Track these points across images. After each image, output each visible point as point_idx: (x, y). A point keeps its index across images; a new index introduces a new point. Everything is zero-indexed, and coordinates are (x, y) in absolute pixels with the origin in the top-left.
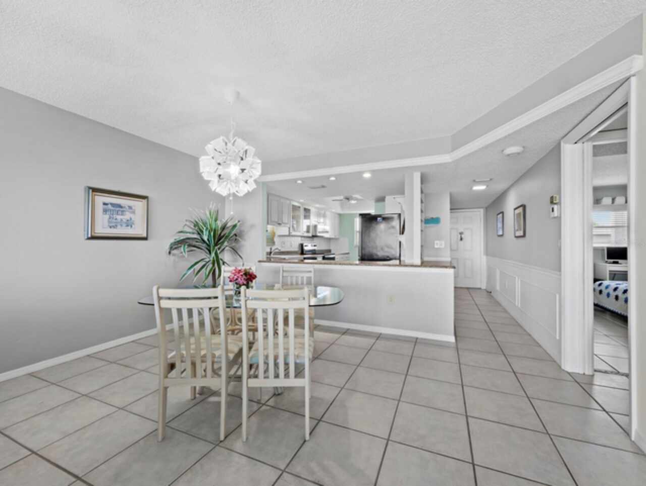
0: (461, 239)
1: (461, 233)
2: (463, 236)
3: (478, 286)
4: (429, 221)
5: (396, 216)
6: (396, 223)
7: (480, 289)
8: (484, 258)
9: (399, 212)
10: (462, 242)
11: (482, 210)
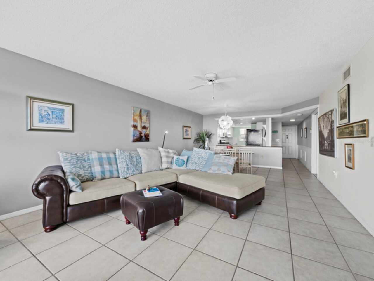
0: (287, 138)
1: (287, 136)
2: (288, 137)
3: (295, 157)
4: (274, 132)
5: (261, 130)
6: (260, 132)
7: (295, 159)
8: (297, 146)
9: (262, 128)
10: (287, 139)
11: (296, 126)
